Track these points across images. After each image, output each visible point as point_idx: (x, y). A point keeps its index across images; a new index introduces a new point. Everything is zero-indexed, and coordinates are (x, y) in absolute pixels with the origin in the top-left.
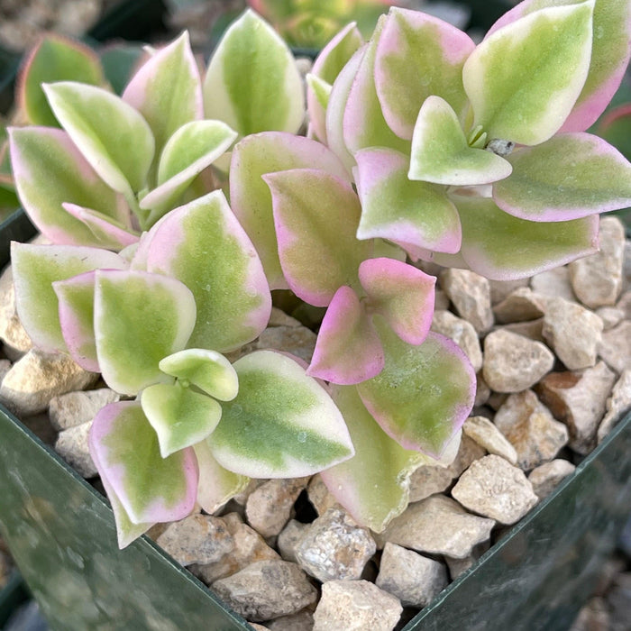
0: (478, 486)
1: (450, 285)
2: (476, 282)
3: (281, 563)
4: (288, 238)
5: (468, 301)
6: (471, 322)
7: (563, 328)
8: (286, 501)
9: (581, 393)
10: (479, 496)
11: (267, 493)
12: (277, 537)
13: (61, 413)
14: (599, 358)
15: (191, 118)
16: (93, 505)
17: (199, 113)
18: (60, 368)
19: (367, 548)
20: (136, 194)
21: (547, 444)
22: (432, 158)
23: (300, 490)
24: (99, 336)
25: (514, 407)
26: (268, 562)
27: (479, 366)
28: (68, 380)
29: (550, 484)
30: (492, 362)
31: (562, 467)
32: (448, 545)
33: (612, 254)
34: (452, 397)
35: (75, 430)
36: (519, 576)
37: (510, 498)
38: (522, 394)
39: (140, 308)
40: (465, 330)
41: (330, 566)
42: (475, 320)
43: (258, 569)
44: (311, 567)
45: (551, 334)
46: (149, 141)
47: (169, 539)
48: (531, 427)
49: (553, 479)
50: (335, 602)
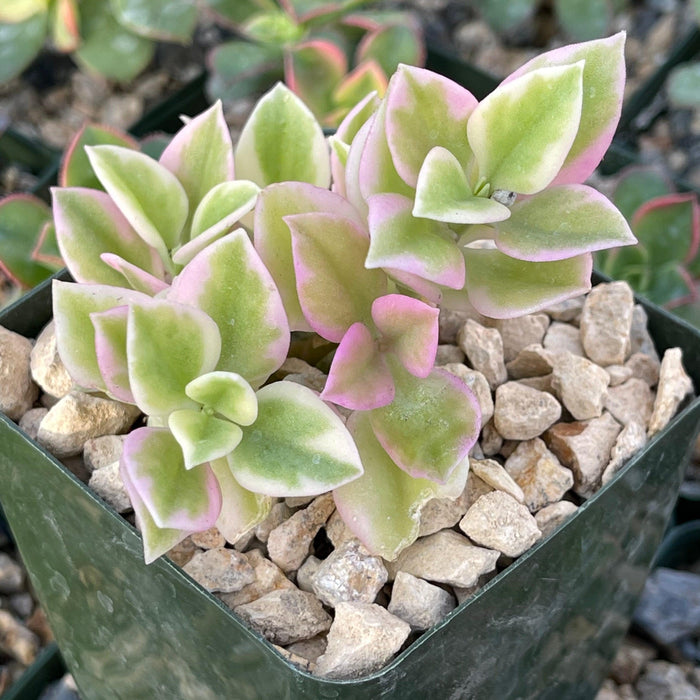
0: (484, 518)
1: (464, 340)
2: (490, 338)
3: (298, 592)
4: (306, 275)
5: (481, 354)
6: (483, 373)
7: (570, 380)
8: (305, 537)
9: (587, 441)
10: (485, 527)
11: (288, 529)
12: (297, 571)
13: (95, 454)
14: (604, 410)
15: (223, 180)
16: (123, 536)
17: (230, 175)
18: (95, 412)
19: (379, 576)
20: (170, 251)
21: (553, 486)
22: (436, 199)
23: (318, 528)
24: (131, 358)
25: (523, 454)
26: (286, 590)
27: (491, 413)
28: (103, 424)
29: (555, 523)
30: (502, 410)
31: (567, 508)
32: (456, 574)
33: (620, 315)
34: (458, 430)
35: (107, 468)
36: (527, 614)
37: (514, 531)
38: (531, 442)
39: (170, 336)
40: (477, 379)
41: (344, 592)
42: (488, 372)
43: (276, 595)
44: (327, 595)
45: (559, 386)
46: (184, 202)
47: (194, 568)
48: (539, 471)
49: (557, 518)
50: (348, 621)
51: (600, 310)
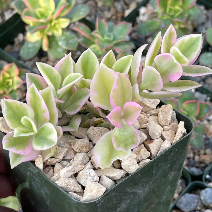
7: (151, 128)
9: (153, 145)
21: (144, 155)
25: (138, 147)
31: (148, 160)
32: (116, 175)
33: (169, 113)
38: (140, 145)
45: (148, 129)
48: (141, 151)
49: (145, 163)
50: (90, 186)
51: (164, 111)
